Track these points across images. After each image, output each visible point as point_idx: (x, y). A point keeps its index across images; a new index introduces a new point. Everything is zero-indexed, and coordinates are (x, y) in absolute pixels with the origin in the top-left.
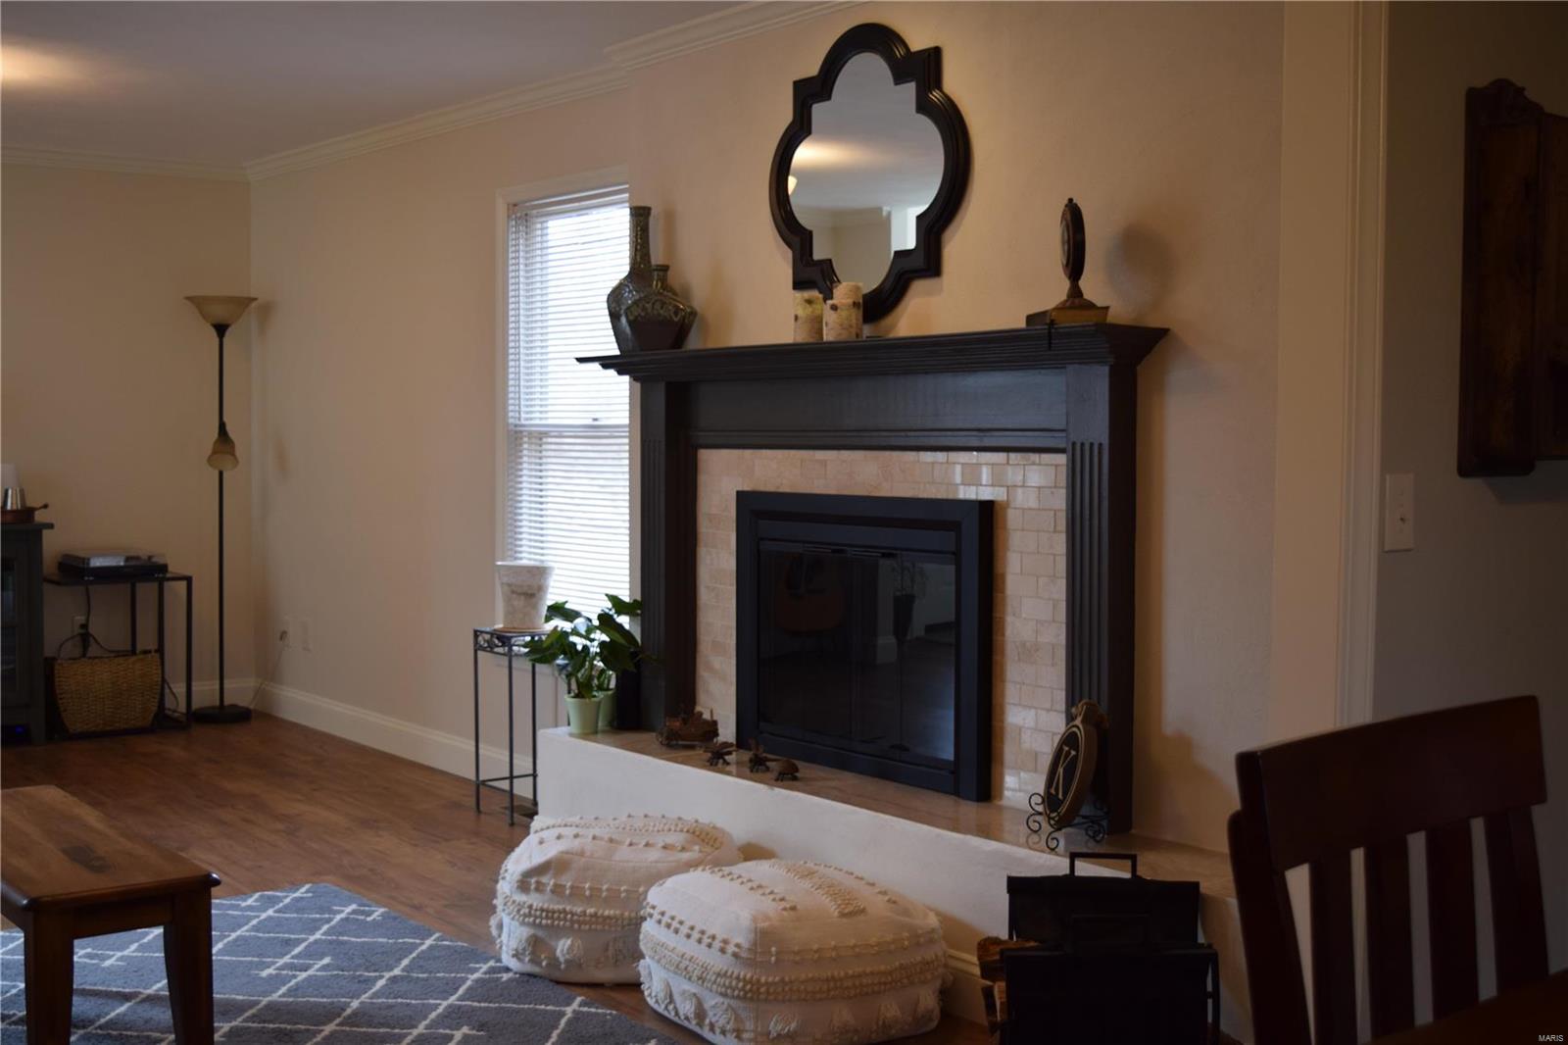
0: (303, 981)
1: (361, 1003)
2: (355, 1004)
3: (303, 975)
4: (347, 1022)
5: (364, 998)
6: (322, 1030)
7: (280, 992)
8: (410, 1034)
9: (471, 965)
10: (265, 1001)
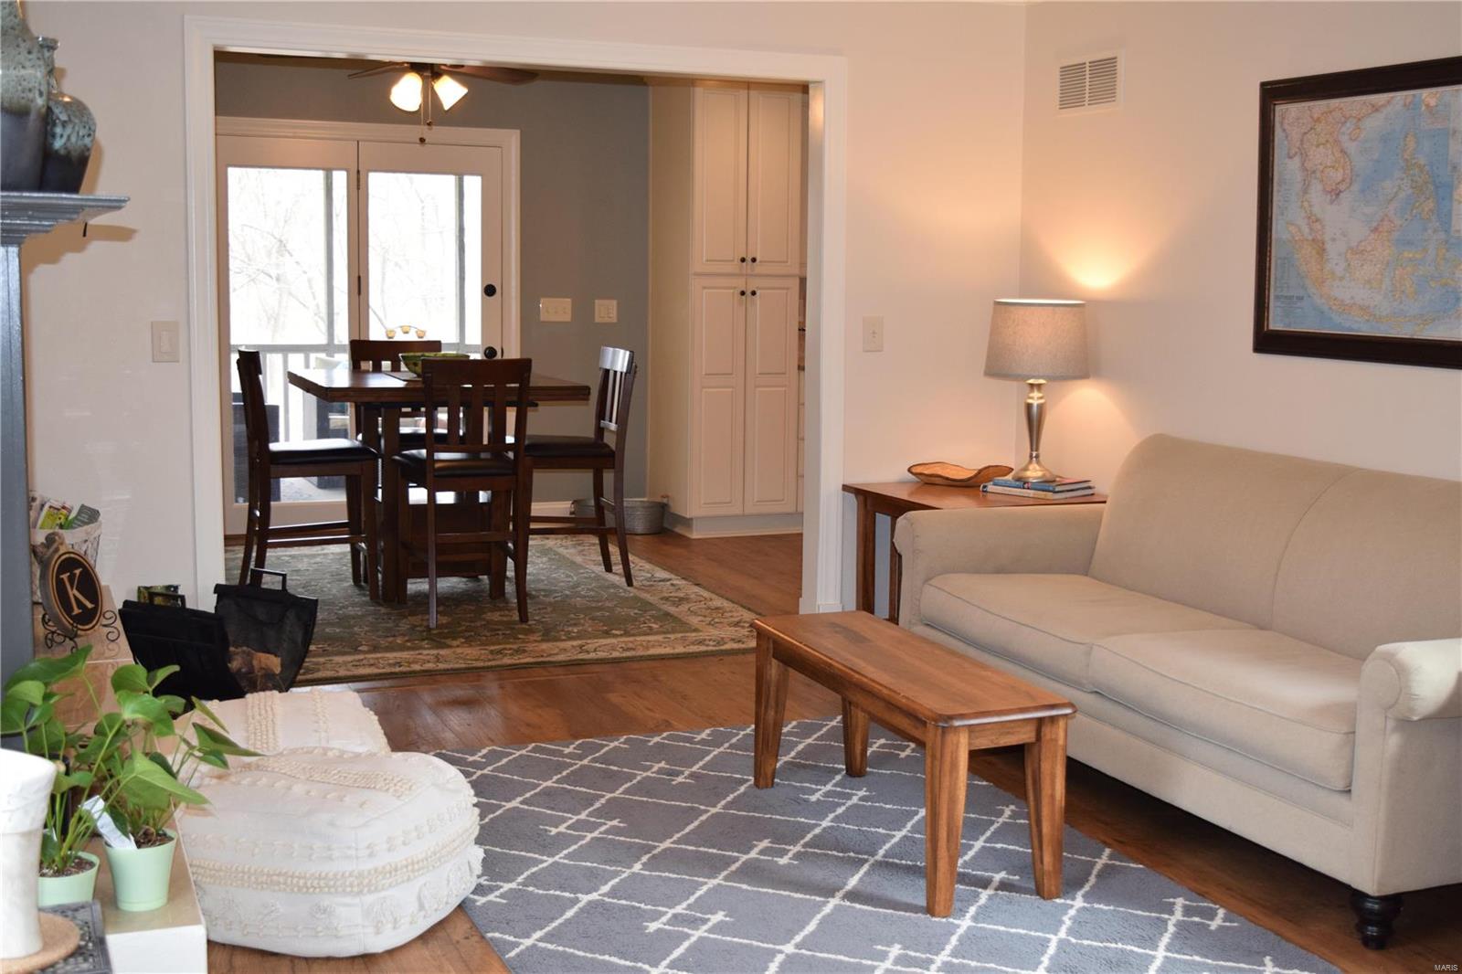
0: (679, 903)
1: (630, 867)
2: (637, 867)
3: (679, 909)
4: (649, 849)
5: (627, 873)
6: (672, 843)
7: (705, 888)
8: (601, 833)
9: (504, 901)
10: (718, 881)
